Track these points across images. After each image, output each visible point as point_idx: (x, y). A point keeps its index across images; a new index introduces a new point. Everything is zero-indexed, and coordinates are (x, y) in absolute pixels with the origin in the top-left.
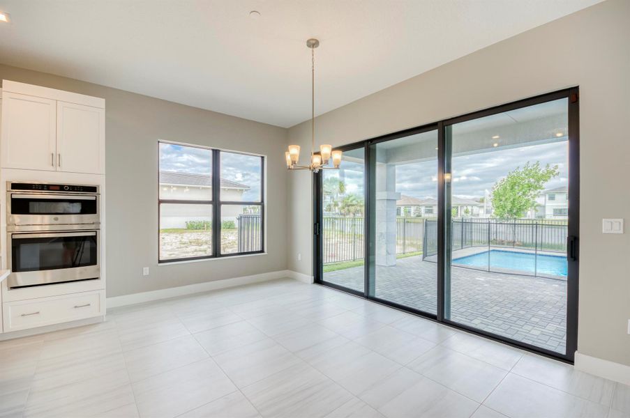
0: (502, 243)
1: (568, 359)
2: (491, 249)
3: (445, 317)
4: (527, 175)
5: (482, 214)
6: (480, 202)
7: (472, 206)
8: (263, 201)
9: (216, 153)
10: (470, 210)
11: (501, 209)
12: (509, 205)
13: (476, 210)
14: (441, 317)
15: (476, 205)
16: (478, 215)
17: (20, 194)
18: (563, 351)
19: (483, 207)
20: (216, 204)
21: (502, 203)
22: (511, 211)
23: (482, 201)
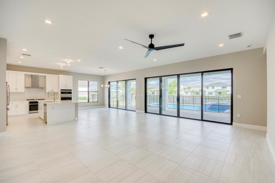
8: (98, 91)
17: (62, 91)
20: (89, 92)
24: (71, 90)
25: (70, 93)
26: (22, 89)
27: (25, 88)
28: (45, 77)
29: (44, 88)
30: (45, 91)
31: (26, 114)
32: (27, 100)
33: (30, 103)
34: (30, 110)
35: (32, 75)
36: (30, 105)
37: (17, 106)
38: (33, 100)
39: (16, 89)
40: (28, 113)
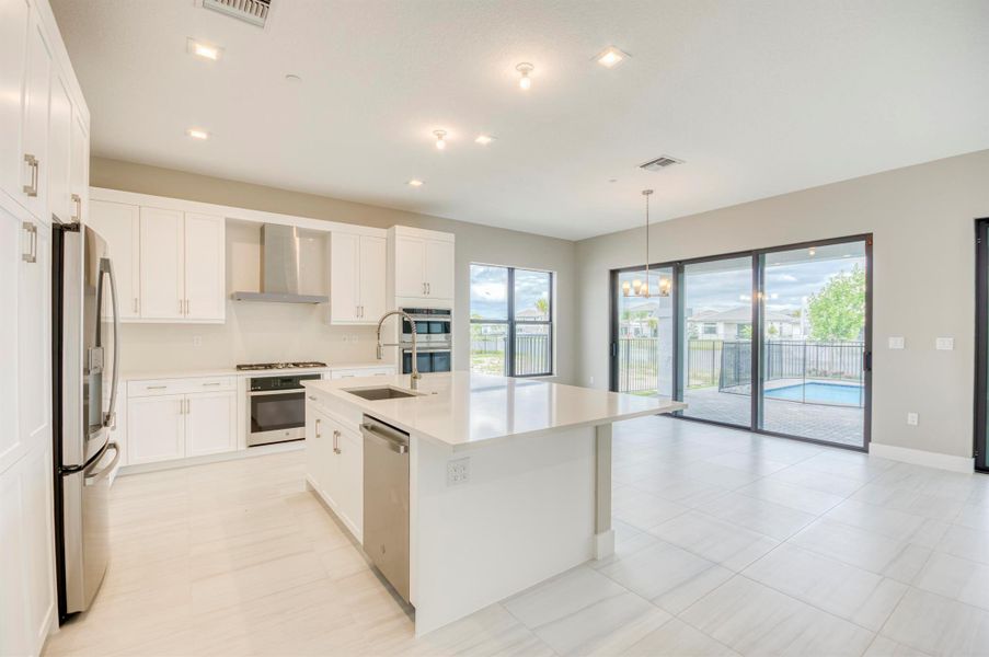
0: (825, 374)
1: (865, 450)
2: (807, 381)
3: (759, 427)
4: (857, 281)
5: (797, 334)
6: (794, 316)
7: (781, 322)
8: (551, 320)
9: (511, 271)
10: (778, 329)
11: (822, 328)
12: (834, 323)
13: (787, 328)
14: (755, 428)
15: (787, 321)
16: (791, 336)
18: (861, 445)
19: (798, 323)
20: (512, 324)
21: (824, 319)
22: (837, 330)
23: (798, 314)
24: (448, 312)
25: (446, 328)
26: (210, 306)
27: (230, 301)
28: (324, 238)
29: (317, 302)
30: (325, 318)
31: (233, 449)
32: (239, 367)
33: (256, 384)
34: (256, 427)
35: (262, 229)
36: (252, 397)
37: (184, 407)
38: (270, 366)
39: (184, 305)
40: (243, 447)
